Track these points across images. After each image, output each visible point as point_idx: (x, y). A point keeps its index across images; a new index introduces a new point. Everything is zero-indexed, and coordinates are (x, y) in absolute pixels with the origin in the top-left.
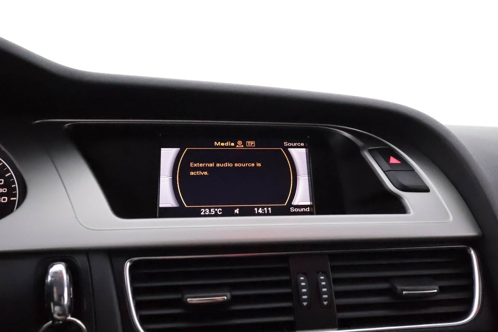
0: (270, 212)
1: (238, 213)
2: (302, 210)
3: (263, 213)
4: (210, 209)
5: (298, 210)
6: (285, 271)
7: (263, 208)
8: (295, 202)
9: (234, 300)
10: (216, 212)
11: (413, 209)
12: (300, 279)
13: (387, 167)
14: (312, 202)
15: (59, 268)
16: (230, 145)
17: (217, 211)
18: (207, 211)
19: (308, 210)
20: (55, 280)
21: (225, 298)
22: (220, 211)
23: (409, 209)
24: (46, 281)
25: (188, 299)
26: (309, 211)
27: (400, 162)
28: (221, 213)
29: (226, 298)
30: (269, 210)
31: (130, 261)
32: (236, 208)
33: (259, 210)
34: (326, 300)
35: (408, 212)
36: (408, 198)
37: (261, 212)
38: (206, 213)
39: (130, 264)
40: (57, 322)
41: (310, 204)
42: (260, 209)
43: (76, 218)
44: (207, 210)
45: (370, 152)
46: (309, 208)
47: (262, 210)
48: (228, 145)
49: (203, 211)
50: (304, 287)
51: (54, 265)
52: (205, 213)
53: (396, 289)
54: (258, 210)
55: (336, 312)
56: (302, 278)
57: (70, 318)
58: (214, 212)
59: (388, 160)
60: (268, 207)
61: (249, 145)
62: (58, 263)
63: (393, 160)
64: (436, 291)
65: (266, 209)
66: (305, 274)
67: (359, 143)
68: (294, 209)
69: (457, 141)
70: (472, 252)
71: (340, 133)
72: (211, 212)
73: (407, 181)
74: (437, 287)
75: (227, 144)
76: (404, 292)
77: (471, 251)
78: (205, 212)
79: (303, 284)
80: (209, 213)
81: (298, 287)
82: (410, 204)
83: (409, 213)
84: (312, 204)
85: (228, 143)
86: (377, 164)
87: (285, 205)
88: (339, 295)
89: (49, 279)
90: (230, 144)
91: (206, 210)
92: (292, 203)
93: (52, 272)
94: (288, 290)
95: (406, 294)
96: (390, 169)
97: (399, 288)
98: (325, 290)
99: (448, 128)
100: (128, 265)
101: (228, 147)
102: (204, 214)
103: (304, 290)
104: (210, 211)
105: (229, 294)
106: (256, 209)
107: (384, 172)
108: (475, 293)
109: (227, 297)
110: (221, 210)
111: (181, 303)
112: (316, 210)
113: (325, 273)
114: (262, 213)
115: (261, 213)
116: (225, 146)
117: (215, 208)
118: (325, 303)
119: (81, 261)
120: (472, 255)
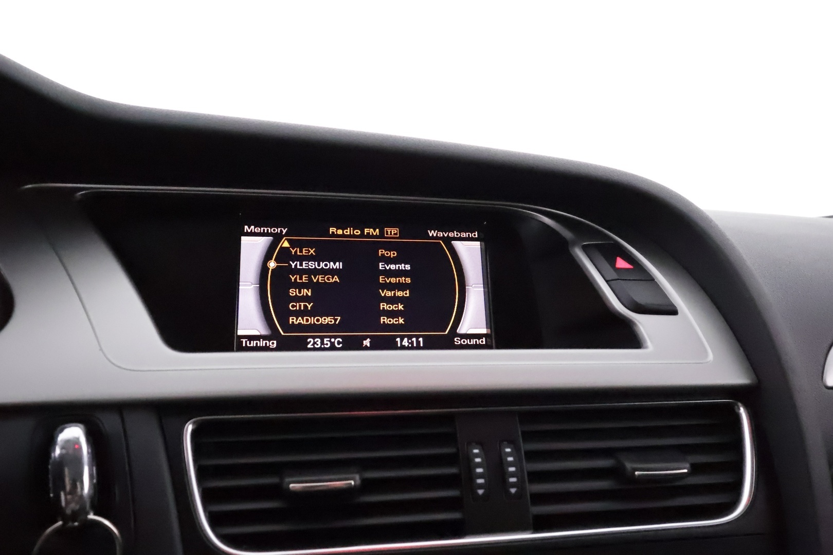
0: (422, 345)
1: (368, 345)
2: (473, 342)
3: (410, 345)
4: (322, 338)
5: (467, 342)
6: (450, 439)
7: (410, 337)
8: (463, 329)
9: (367, 486)
10: (332, 344)
11: (651, 342)
12: (472, 451)
13: (612, 275)
14: (489, 330)
15: (74, 433)
16: (352, 234)
17: (334, 342)
18: (317, 343)
19: (482, 342)
20: (67, 454)
21: (351, 483)
22: (339, 343)
23: (645, 341)
24: (53, 455)
25: (291, 485)
26: (484, 343)
27: (632, 267)
28: (341, 345)
29: (353, 483)
30: (420, 341)
31: (194, 423)
32: (365, 338)
33: (404, 342)
34: (513, 485)
35: (644, 345)
36: (645, 324)
37: (406, 344)
38: (316, 345)
39: (194, 428)
40: (70, 524)
41: (486, 332)
42: (406, 339)
43: (101, 349)
44: (318, 341)
45: (585, 249)
46: (484, 338)
47: (408, 342)
48: (349, 233)
49: (310, 341)
50: (479, 465)
51: (65, 428)
52: (314, 346)
53: (623, 468)
54: (402, 341)
55: (530, 504)
56: (476, 451)
57: (92, 516)
58: (329, 343)
59: (613, 263)
60: (417, 337)
61: (389, 234)
62: (71, 424)
63: (621, 263)
64: (686, 471)
65: (414, 339)
66: (481, 445)
67: (566, 234)
68: (460, 340)
69: (723, 235)
70: (742, 411)
71: (535, 218)
72: (324, 344)
73: (642, 296)
74: (688, 465)
75: (347, 232)
76: (637, 473)
77: (739, 409)
78: (315, 343)
79: (478, 460)
80: (321, 345)
81: (470, 466)
82: (647, 334)
83: (646, 348)
84: (489, 332)
85: (349, 231)
86: (595, 268)
87: (446, 333)
88: (536, 477)
89: (58, 451)
90: (352, 231)
91: (316, 340)
92: (458, 331)
93: (61, 441)
94: (453, 470)
95: (639, 476)
96: (616, 277)
97: (629, 465)
98: (512, 469)
99: (708, 213)
100: (189, 428)
101: (350, 236)
102: (312, 347)
103: (479, 470)
104: (322, 343)
105: (357, 477)
106: (398, 340)
107: (607, 281)
108: (745, 474)
109: (355, 482)
110: (341, 340)
111: (279, 491)
112: (496, 342)
113: (512, 443)
114: (408, 345)
115: (406, 346)
116: (343, 236)
117: (330, 337)
118: (513, 490)
119: (110, 423)
120: (741, 415)
